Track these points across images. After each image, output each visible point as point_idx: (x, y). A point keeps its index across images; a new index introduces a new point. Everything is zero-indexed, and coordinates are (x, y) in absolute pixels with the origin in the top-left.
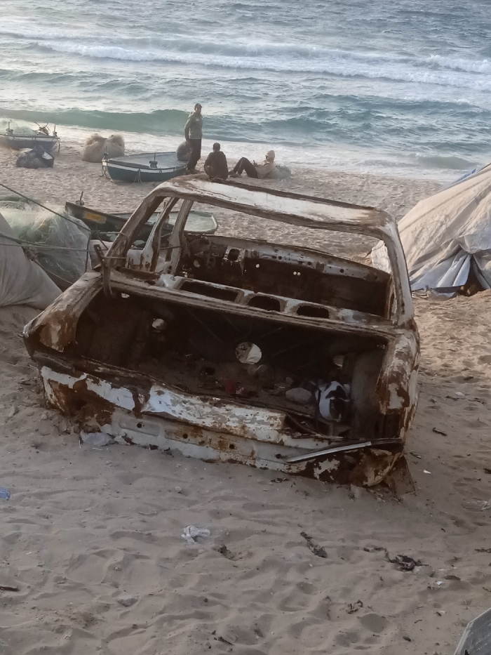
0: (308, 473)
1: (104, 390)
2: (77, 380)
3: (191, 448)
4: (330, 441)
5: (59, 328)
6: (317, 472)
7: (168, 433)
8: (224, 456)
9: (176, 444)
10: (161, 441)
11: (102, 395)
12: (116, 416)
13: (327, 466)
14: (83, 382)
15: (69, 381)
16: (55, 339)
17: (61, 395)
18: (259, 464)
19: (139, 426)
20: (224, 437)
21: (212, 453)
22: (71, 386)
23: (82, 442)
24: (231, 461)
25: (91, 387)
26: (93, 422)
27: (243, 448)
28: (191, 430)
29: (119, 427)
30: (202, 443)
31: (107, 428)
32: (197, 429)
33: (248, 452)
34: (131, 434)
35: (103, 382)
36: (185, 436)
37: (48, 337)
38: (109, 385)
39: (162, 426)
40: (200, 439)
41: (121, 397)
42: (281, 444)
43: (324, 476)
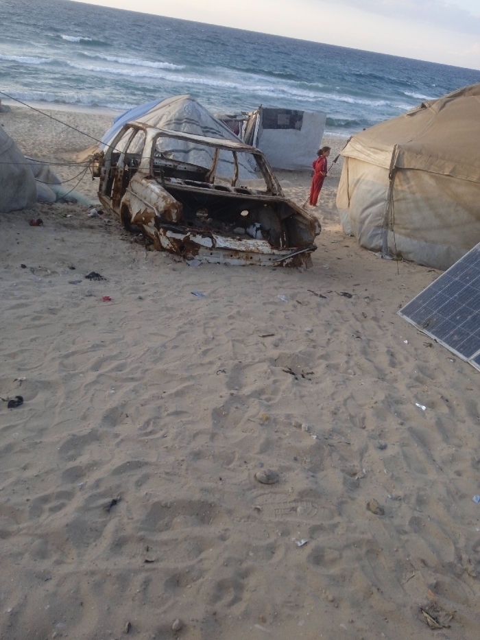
0: (281, 265)
1: (198, 239)
2: (185, 236)
3: (234, 261)
4: (292, 250)
5: (176, 211)
6: (284, 264)
7: (224, 256)
8: (248, 262)
9: (228, 260)
10: (221, 259)
11: (197, 242)
12: (201, 251)
13: (287, 261)
14: (188, 237)
15: (181, 237)
16: (174, 217)
17: (175, 244)
18: (262, 264)
19: (211, 254)
20: (249, 254)
21: (243, 262)
22: (182, 239)
23: (189, 265)
24: (251, 264)
25: (192, 238)
26: (190, 255)
27: (256, 258)
28: (235, 252)
29: (203, 256)
30: (239, 258)
31: (197, 257)
32: (237, 252)
33: (258, 259)
34: (208, 258)
35: (198, 236)
36: (232, 256)
37: (170, 216)
38: (201, 237)
39: (222, 253)
40: (238, 257)
41: (207, 242)
42: (274, 254)
43: (287, 265)
